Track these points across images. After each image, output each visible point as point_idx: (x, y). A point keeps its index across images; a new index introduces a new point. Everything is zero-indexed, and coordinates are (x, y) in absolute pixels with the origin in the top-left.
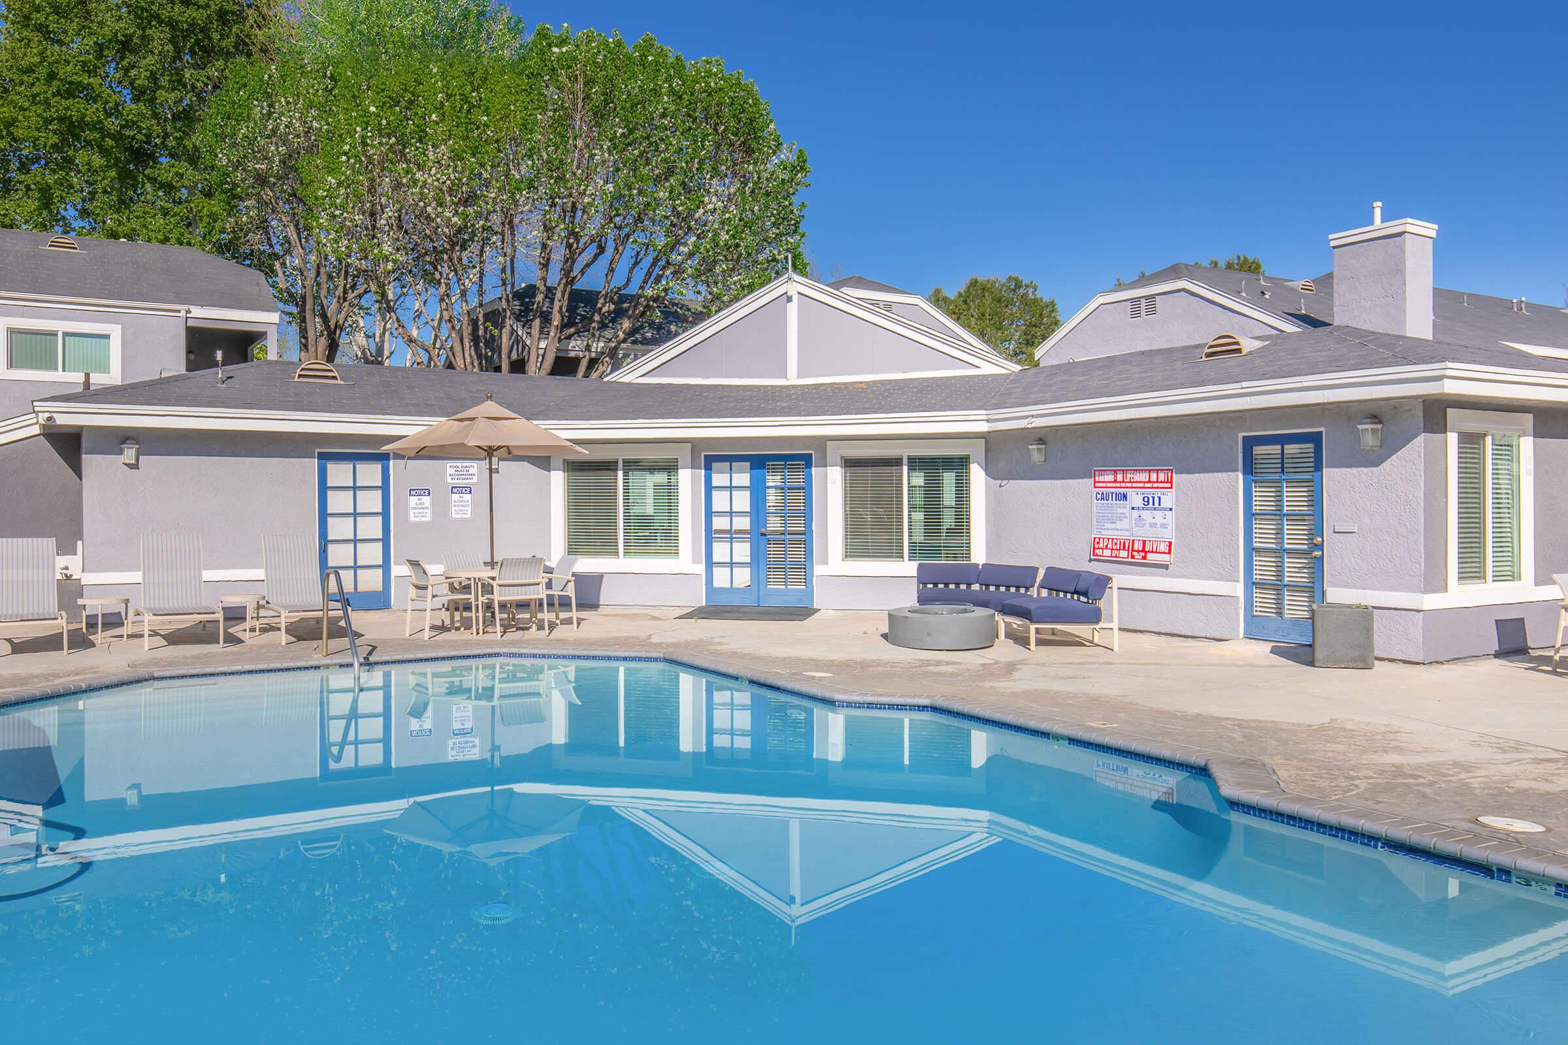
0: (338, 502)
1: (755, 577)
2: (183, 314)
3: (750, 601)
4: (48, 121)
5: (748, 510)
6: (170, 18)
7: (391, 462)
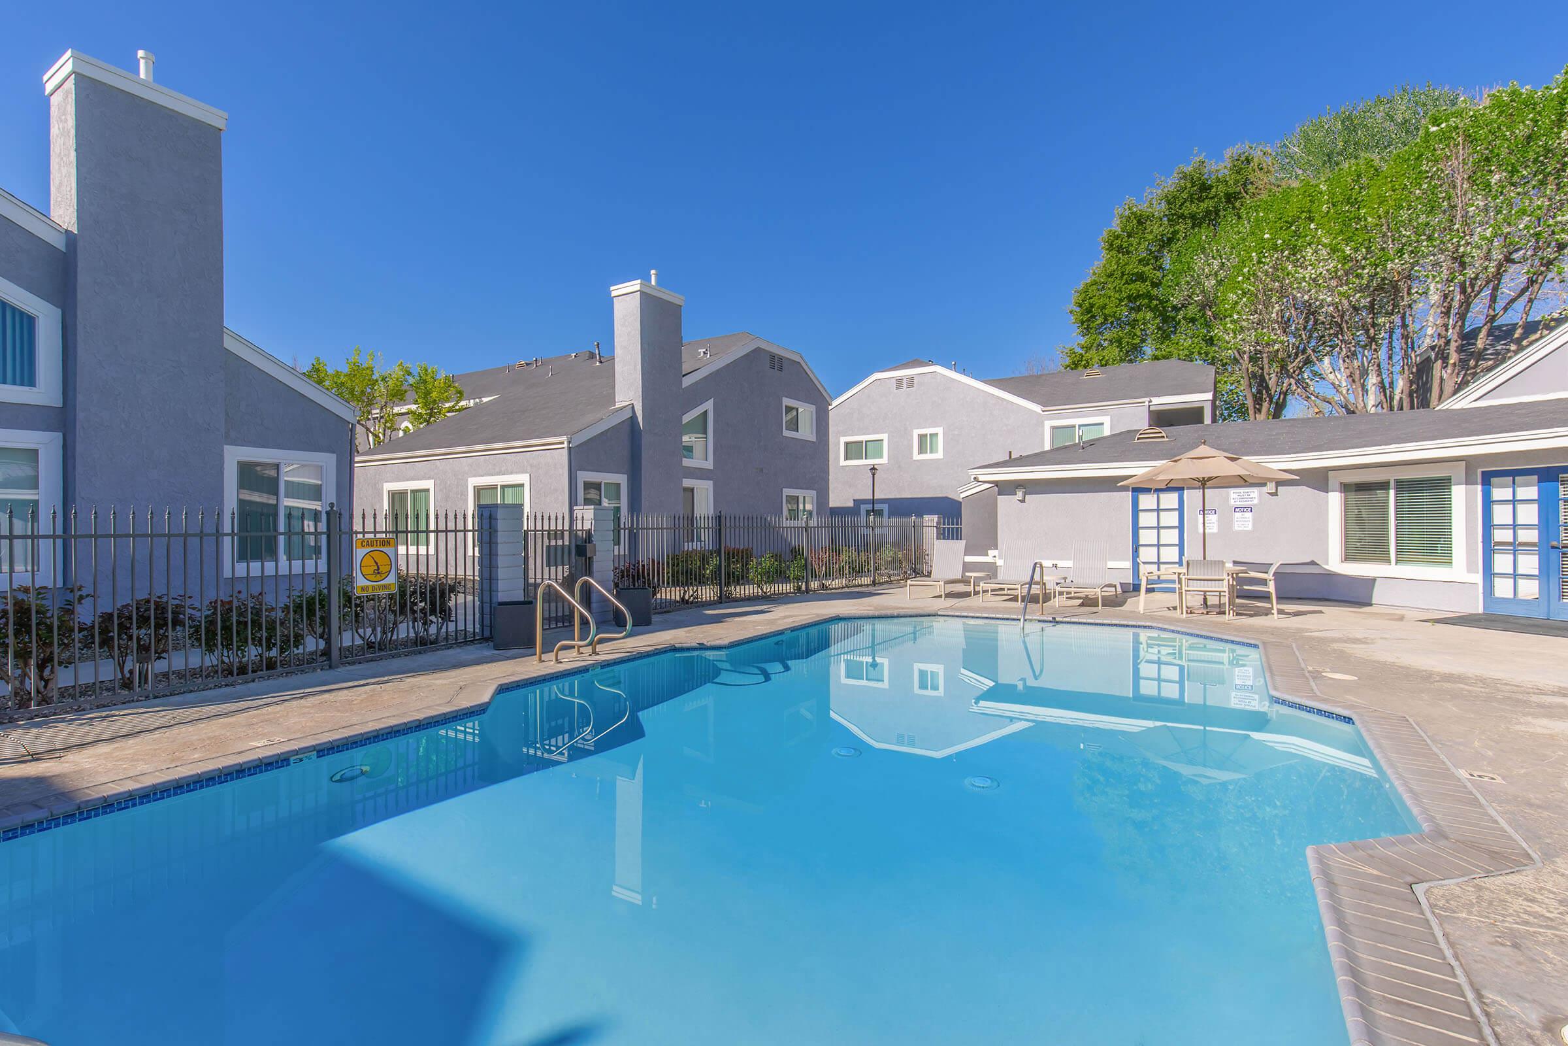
0: (1146, 519)
1: (1545, 588)
2: (1147, 403)
3: (1538, 613)
4: (1121, 300)
5: (1536, 523)
6: (1189, 214)
7: (1185, 491)
